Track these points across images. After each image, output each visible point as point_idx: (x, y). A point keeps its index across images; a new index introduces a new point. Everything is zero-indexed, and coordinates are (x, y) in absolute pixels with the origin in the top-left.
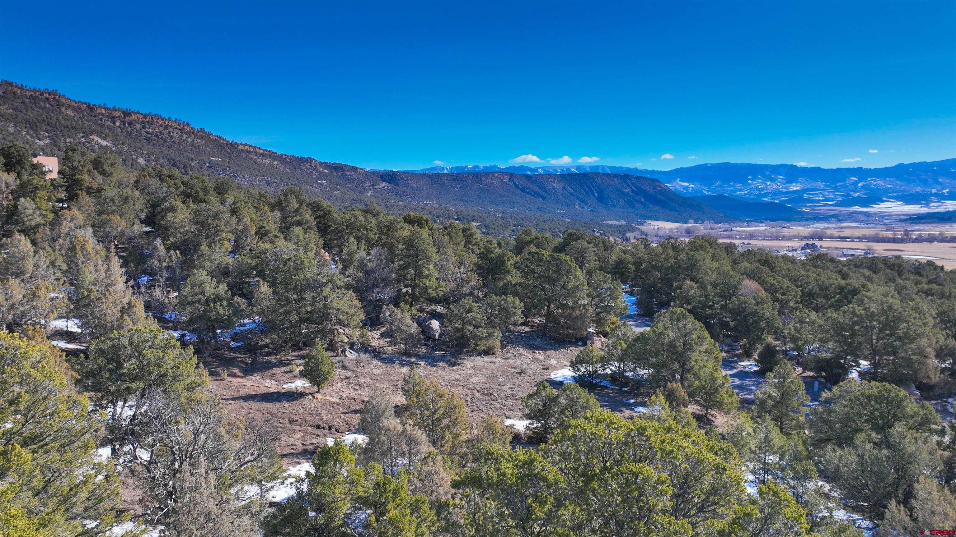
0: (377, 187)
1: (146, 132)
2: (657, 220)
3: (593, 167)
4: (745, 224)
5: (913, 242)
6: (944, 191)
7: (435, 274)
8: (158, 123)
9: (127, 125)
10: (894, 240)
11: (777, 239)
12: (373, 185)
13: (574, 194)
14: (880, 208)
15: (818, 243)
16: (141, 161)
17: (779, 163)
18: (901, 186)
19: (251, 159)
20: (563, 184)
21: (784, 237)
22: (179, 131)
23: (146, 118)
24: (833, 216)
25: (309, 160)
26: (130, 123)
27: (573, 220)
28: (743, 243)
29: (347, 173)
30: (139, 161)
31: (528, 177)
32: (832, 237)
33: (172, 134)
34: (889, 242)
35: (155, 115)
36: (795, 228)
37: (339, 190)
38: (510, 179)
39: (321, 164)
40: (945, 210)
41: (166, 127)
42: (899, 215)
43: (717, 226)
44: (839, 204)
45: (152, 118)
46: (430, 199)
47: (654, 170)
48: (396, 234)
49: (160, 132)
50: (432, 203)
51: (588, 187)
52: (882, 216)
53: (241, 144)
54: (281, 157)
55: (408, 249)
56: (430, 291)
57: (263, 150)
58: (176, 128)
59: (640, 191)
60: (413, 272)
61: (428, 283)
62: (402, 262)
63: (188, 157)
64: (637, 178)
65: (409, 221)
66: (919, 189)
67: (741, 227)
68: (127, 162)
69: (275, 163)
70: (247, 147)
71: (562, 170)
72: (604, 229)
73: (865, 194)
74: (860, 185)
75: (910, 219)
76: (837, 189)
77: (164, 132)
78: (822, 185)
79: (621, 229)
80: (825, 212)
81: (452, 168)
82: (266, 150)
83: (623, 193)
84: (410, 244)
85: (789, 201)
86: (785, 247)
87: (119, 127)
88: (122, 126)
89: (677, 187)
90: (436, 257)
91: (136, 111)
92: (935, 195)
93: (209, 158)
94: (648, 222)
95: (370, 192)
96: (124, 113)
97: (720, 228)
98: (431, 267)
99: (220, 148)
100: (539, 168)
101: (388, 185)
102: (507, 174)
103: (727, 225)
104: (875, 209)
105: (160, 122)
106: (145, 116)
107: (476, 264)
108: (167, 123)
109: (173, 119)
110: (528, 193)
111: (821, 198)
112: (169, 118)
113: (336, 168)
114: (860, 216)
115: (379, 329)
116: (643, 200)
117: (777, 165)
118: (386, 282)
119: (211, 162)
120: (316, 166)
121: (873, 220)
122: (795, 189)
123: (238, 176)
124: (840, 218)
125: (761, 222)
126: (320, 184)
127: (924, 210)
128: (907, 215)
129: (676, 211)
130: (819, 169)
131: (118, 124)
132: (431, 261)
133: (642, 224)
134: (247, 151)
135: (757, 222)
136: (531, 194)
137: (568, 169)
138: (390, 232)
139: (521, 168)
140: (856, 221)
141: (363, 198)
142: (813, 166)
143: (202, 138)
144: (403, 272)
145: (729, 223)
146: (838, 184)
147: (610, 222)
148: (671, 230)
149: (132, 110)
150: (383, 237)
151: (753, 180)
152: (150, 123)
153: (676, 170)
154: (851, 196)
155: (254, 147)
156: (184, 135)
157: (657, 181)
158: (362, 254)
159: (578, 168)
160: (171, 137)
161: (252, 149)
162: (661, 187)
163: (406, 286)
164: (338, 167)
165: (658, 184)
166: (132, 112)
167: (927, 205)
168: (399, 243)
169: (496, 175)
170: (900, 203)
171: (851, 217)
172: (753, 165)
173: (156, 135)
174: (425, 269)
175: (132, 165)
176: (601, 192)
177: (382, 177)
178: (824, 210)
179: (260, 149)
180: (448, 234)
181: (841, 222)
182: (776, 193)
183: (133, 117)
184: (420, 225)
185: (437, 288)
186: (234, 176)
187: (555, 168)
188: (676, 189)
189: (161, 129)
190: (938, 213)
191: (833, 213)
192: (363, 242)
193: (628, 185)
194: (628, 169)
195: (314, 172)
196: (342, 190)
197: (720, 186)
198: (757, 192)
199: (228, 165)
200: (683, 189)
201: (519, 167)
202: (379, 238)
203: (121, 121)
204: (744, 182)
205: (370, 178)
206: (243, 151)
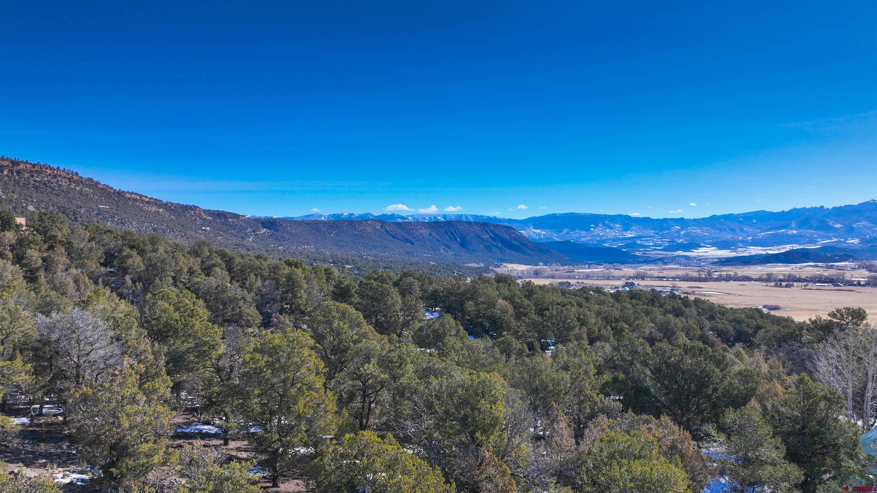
0: (258, 233)
1: (34, 181)
2: (511, 263)
3: (457, 215)
4: (587, 266)
5: (714, 281)
6: (749, 238)
7: (305, 296)
8: (46, 172)
9: (15, 174)
10: (700, 280)
11: (608, 279)
12: (254, 231)
13: (440, 239)
14: (698, 252)
15: (636, 282)
16: (31, 208)
17: (616, 214)
18: (715, 234)
19: (138, 207)
20: (429, 231)
21: (614, 277)
22: (67, 180)
23: (34, 168)
24: (660, 259)
25: (194, 208)
26: (18, 172)
27: (438, 263)
28: (578, 282)
29: (230, 220)
30: (29, 208)
31: (399, 224)
32: (652, 277)
33: (60, 183)
34: (695, 281)
35: (44, 165)
36: (626, 269)
37: (222, 236)
38: (382, 226)
39: (205, 211)
40: (749, 255)
41: (55, 177)
42: (713, 259)
43: (561, 268)
44: (665, 249)
45: (41, 168)
46: (308, 244)
47: (510, 219)
48: (280, 272)
49: (49, 181)
50: (310, 248)
51: (452, 233)
52: (699, 259)
53: (128, 193)
54: (166, 204)
55: (288, 281)
56: (302, 306)
57: (150, 198)
58: (65, 177)
59: (497, 237)
60: (291, 295)
61: (300, 302)
62: (284, 289)
63: (77, 205)
64: (496, 226)
65: (289, 264)
66: (729, 236)
67: (582, 269)
68: (17, 210)
69: (161, 210)
70: (133, 196)
71: (430, 218)
72: (463, 271)
73: (686, 241)
74: (682, 233)
75: (720, 262)
76: (664, 236)
77: (53, 181)
78: (652, 233)
79: (478, 271)
80: (653, 256)
81: (329, 215)
82: (152, 198)
83: (482, 239)
84: (289, 278)
85: (626, 246)
86: (610, 285)
87: (7, 175)
88: (10, 175)
89: (531, 233)
90: (305, 286)
91: (25, 161)
92: (742, 241)
93: (97, 206)
94: (504, 265)
95: (252, 238)
96: (12, 162)
97: (564, 270)
98: (302, 292)
99: (108, 196)
100: (409, 216)
101: (268, 231)
102: (379, 221)
103: (571, 267)
104: (695, 253)
105: (49, 172)
106: (34, 166)
107: (332, 292)
108: (55, 172)
109: (62, 169)
110: (398, 239)
111: (651, 244)
112: (58, 168)
113: (220, 215)
114: (681, 259)
115: (270, 329)
116: (500, 245)
117: (614, 216)
118: (274, 301)
119: (99, 209)
120: (200, 214)
121: (692, 263)
122: (630, 236)
123: (126, 222)
124: (665, 261)
125: (600, 265)
126: (204, 230)
127: (733, 254)
128: (719, 258)
129: (528, 255)
130: (649, 218)
131: (5, 173)
132: (302, 288)
133: (499, 267)
134: (134, 199)
135: (597, 264)
136: (400, 240)
137: (435, 218)
138: (276, 271)
139: (393, 216)
140: (678, 264)
141: (245, 242)
142: (644, 216)
143: (90, 186)
144: (285, 295)
145: (573, 266)
146: (665, 232)
147: (469, 265)
148: (523, 271)
149: (20, 160)
150: (272, 274)
151: (595, 228)
152: (39, 173)
153: (530, 219)
154: (675, 242)
155: (141, 196)
156: (72, 183)
157: (512, 228)
158: (259, 283)
159: (444, 216)
160: (60, 186)
161: (138, 198)
162: (515, 234)
163: (286, 304)
164: (221, 214)
165: (512, 231)
166: (21, 162)
167: (735, 250)
168: (282, 278)
169: (369, 222)
170: (714, 248)
171: (674, 260)
172: (595, 215)
173: (45, 184)
174: (298, 293)
175: (22, 212)
176: (463, 238)
177: (263, 223)
178: (653, 254)
179: (146, 197)
180: (315, 273)
181: (666, 265)
182: (616, 240)
183: (22, 166)
184: (296, 266)
185: (306, 305)
186: (122, 223)
187: (424, 216)
188: (530, 236)
189: (49, 178)
190: (744, 256)
191: (660, 256)
192: (259, 277)
193: (487, 232)
194: (489, 218)
195: (198, 219)
196: (225, 236)
197: (568, 233)
198: (598, 239)
199: (116, 212)
200: (536, 235)
201: (391, 215)
202: (269, 275)
203: (9, 170)
204: (588, 229)
205: (252, 225)
206: (129, 199)
